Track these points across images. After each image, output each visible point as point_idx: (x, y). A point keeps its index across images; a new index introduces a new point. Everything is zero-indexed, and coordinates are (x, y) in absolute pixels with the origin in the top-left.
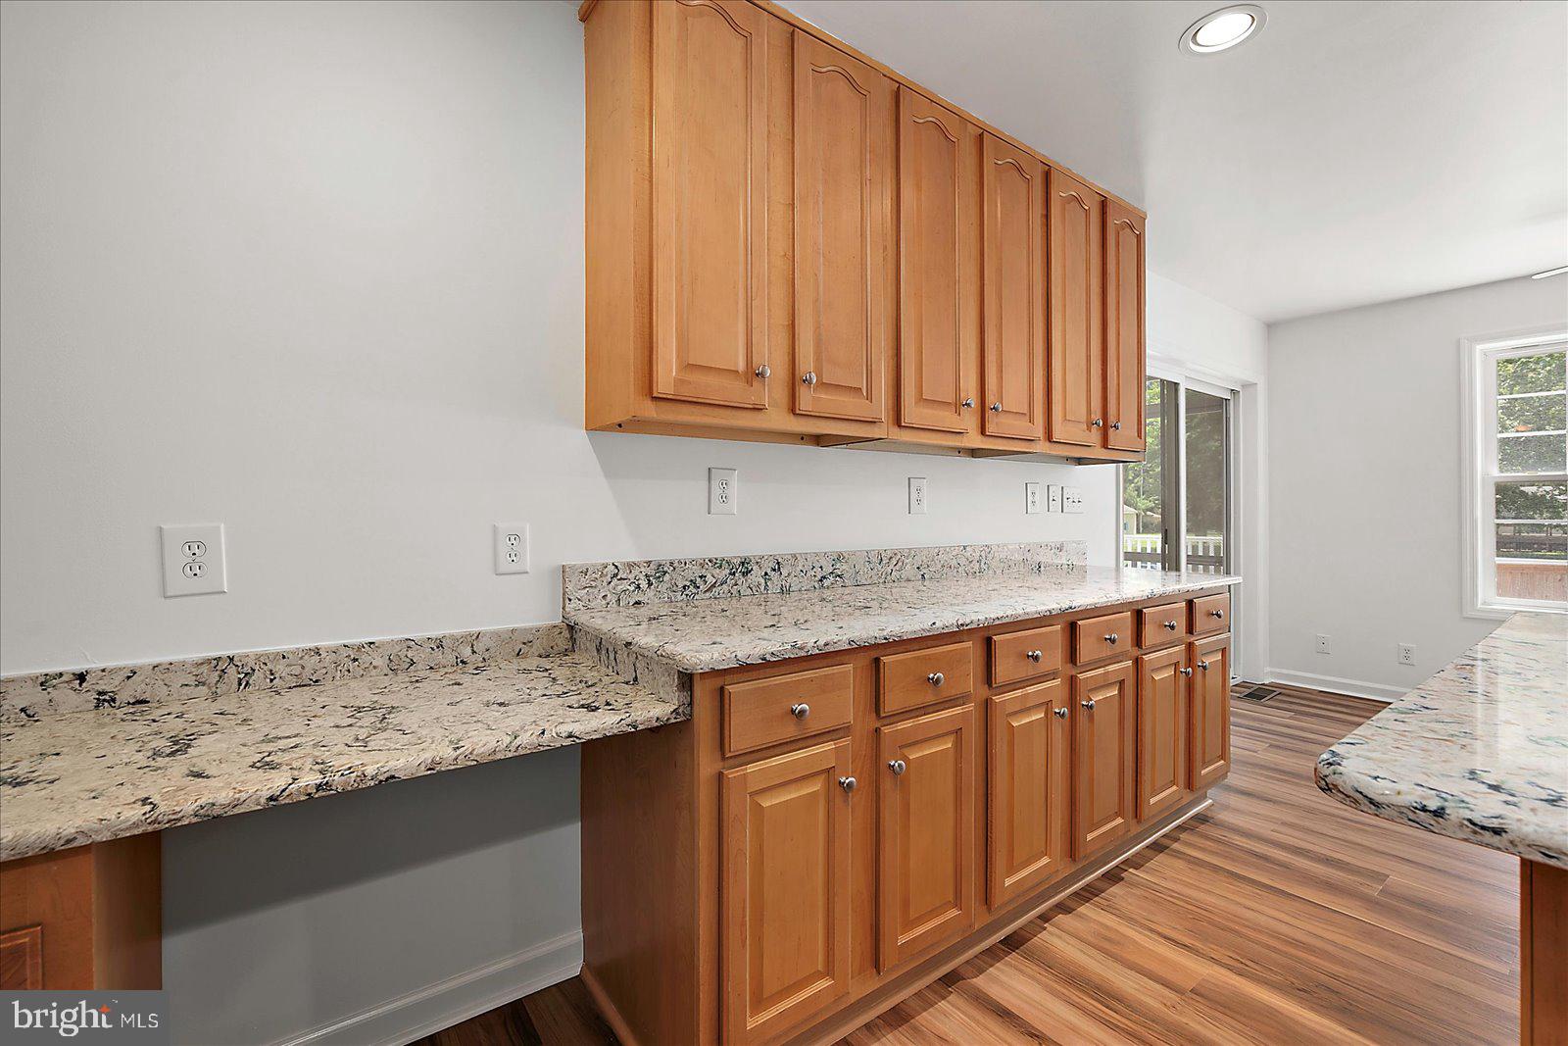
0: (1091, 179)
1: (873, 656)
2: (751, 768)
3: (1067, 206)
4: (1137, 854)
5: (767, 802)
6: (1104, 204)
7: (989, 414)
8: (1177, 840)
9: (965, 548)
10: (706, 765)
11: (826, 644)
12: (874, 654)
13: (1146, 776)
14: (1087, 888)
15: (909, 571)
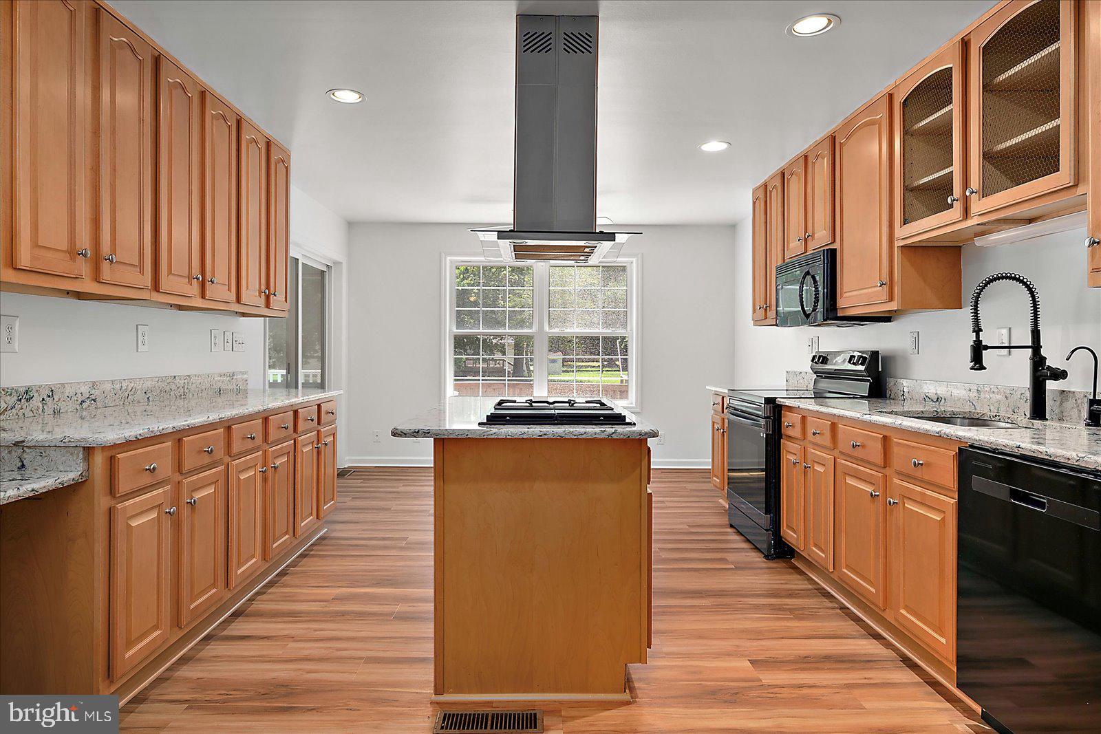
0: (262, 127)
1: (178, 437)
2: (128, 503)
3: (250, 145)
4: (293, 561)
5: (134, 523)
6: (268, 144)
7: (208, 284)
8: (312, 550)
9: (175, 377)
10: (102, 502)
11: (163, 429)
12: (178, 436)
13: (298, 511)
14: (270, 582)
15: (139, 395)
